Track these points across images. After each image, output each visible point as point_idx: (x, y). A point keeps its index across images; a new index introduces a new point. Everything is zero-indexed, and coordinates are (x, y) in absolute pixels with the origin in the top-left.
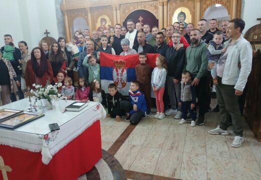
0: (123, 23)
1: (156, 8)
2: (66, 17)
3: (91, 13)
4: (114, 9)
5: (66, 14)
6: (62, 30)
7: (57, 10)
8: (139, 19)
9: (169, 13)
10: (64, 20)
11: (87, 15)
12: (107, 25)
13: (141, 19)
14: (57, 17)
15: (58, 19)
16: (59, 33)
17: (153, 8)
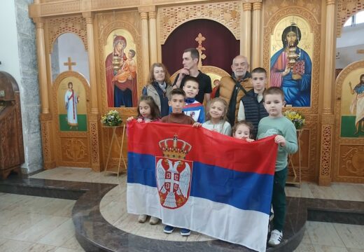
0: (162, 45)
1: (235, 15)
2: (41, 32)
3: (93, 23)
4: (144, 15)
5: (40, 25)
6: (29, 59)
7: (19, 15)
8: (197, 39)
9: (263, 27)
10: (36, 38)
11: (84, 28)
12: (126, 51)
13: (200, 38)
14: (18, 29)
15: (20, 34)
16: (23, 63)
17: (228, 16)
